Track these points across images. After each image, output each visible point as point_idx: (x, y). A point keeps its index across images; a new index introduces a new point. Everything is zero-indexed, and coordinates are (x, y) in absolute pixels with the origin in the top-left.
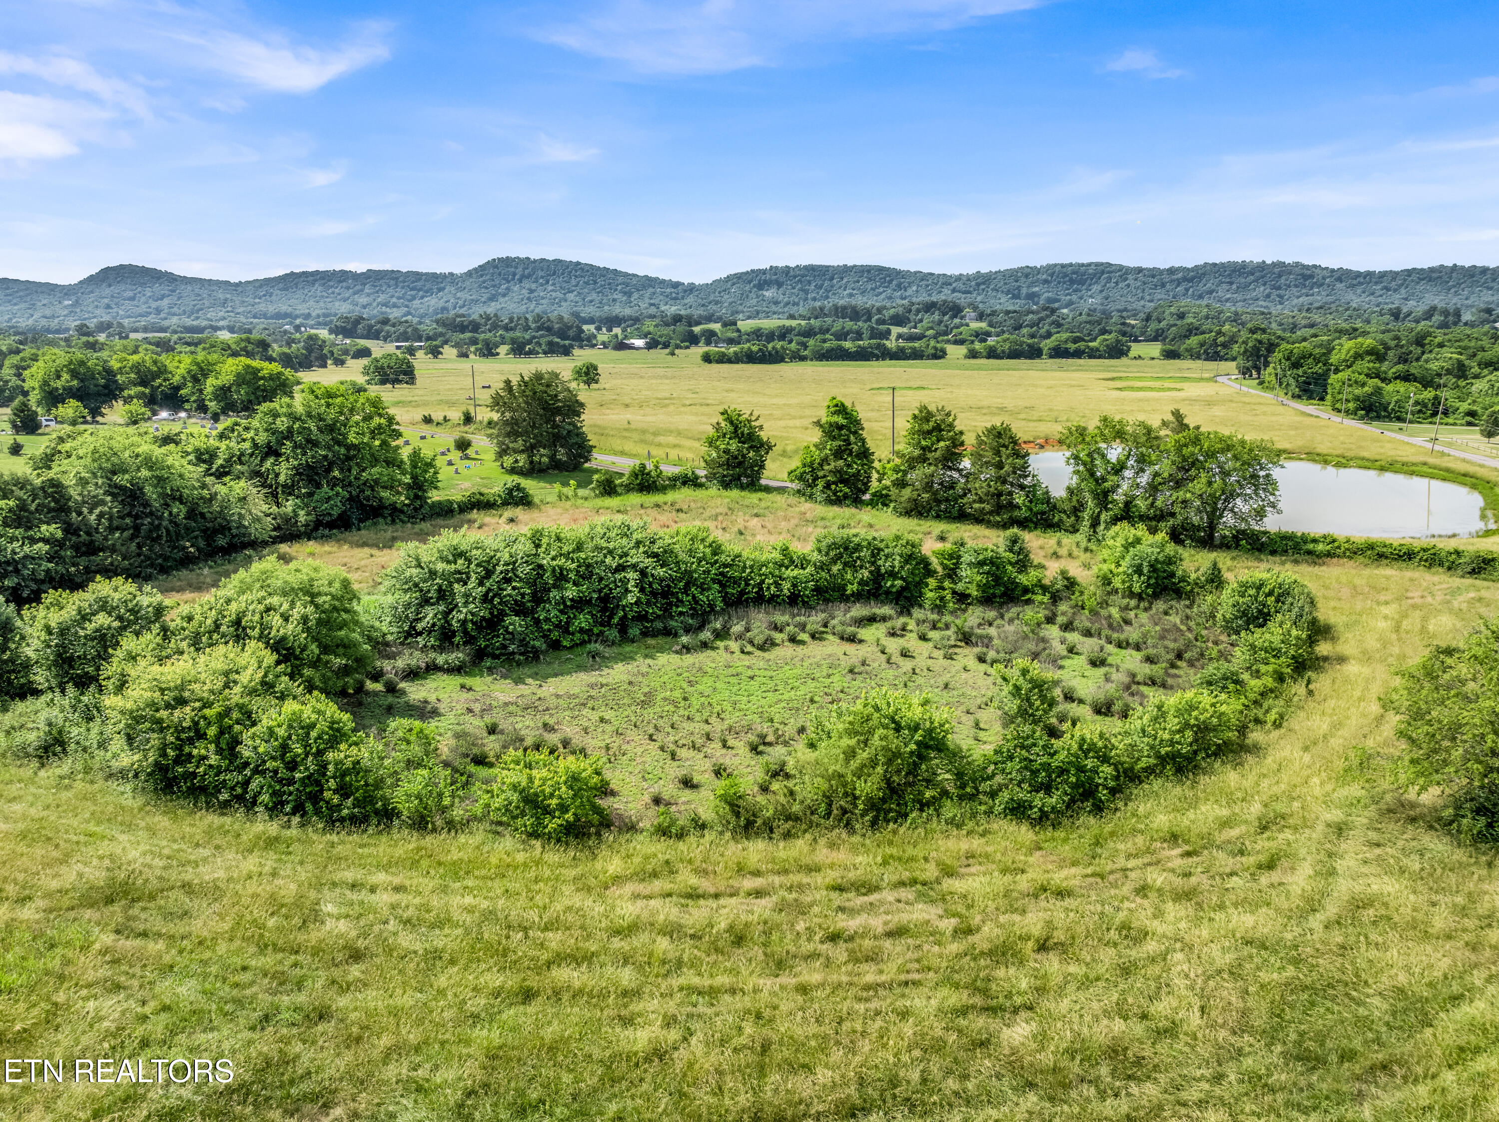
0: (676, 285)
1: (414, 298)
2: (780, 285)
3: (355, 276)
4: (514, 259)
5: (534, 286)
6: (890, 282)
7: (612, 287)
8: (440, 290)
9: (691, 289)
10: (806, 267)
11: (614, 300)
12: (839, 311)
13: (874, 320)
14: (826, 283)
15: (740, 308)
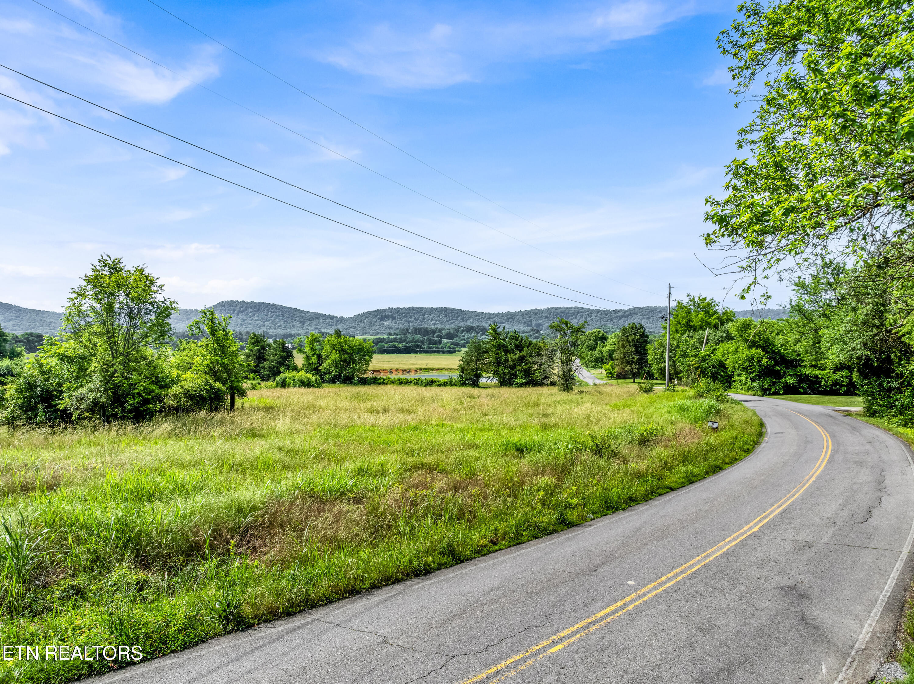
0: (332, 318)
2: (393, 318)
4: (234, 302)
5: (245, 317)
6: (458, 317)
7: (293, 319)
9: (341, 320)
10: (409, 308)
11: (293, 326)
12: (417, 331)
13: (435, 336)
14: (421, 317)
15: (368, 331)
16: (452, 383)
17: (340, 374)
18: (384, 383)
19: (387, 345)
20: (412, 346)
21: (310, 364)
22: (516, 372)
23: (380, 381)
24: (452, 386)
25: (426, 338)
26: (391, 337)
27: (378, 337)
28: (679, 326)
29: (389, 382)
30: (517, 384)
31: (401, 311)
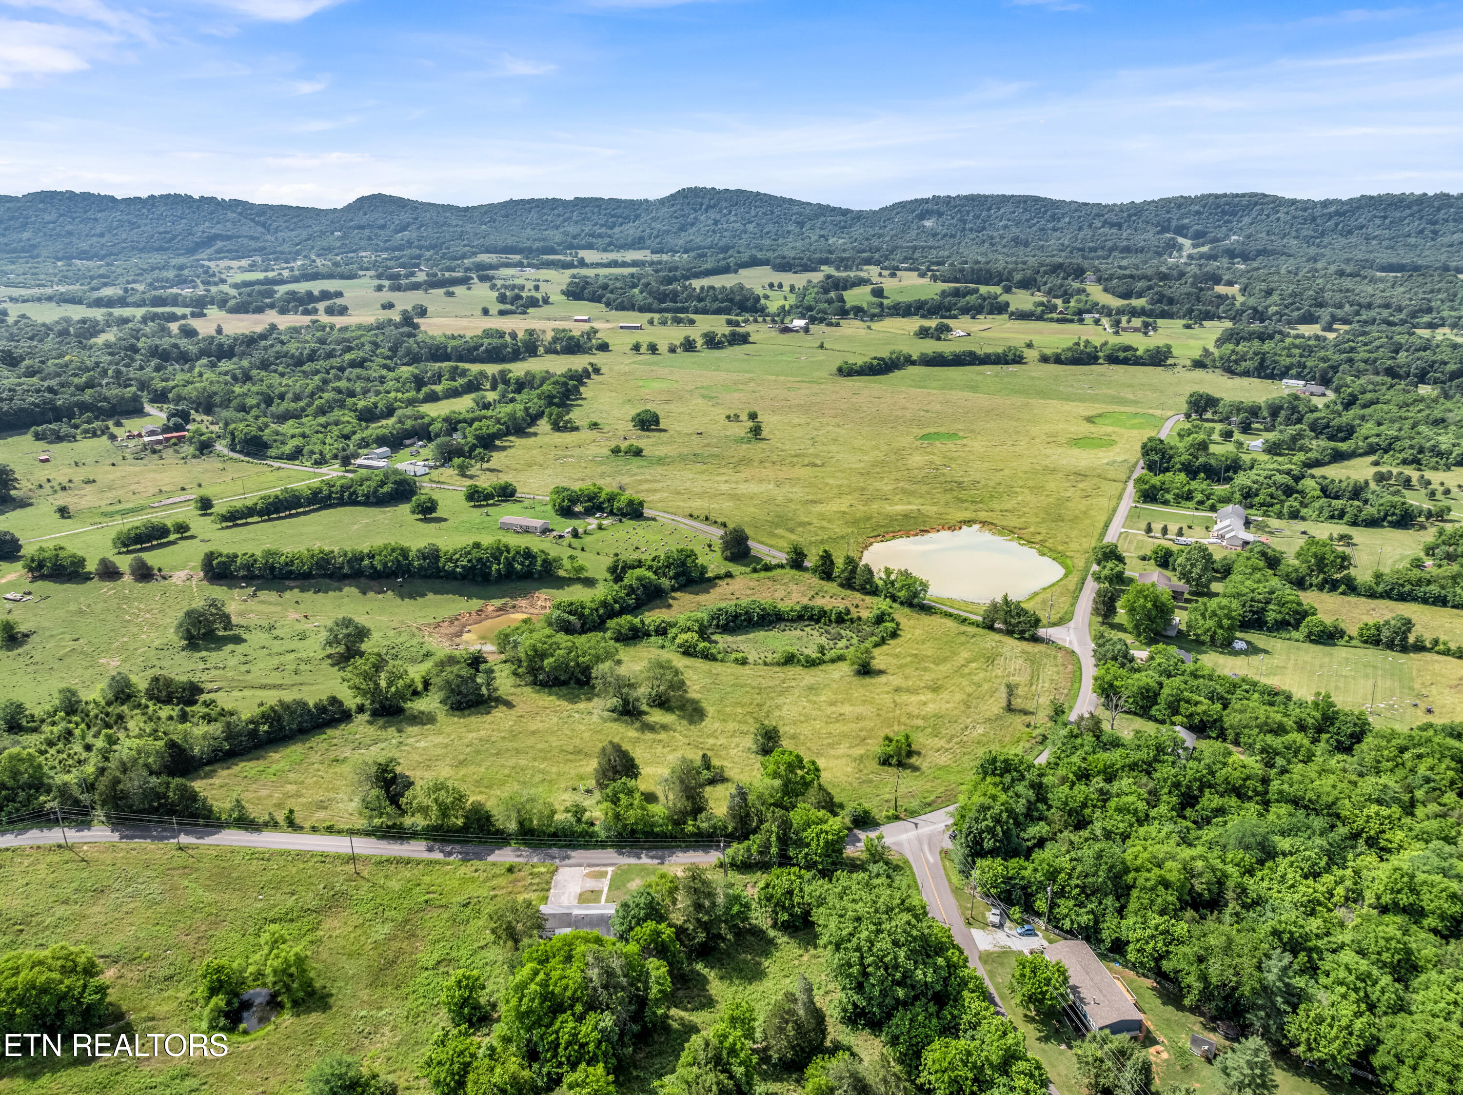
0: (846, 212)
1: (614, 226)
2: (940, 214)
3: (565, 204)
4: (701, 189)
6: (1045, 212)
7: (787, 218)
8: (637, 218)
14: (984, 213)
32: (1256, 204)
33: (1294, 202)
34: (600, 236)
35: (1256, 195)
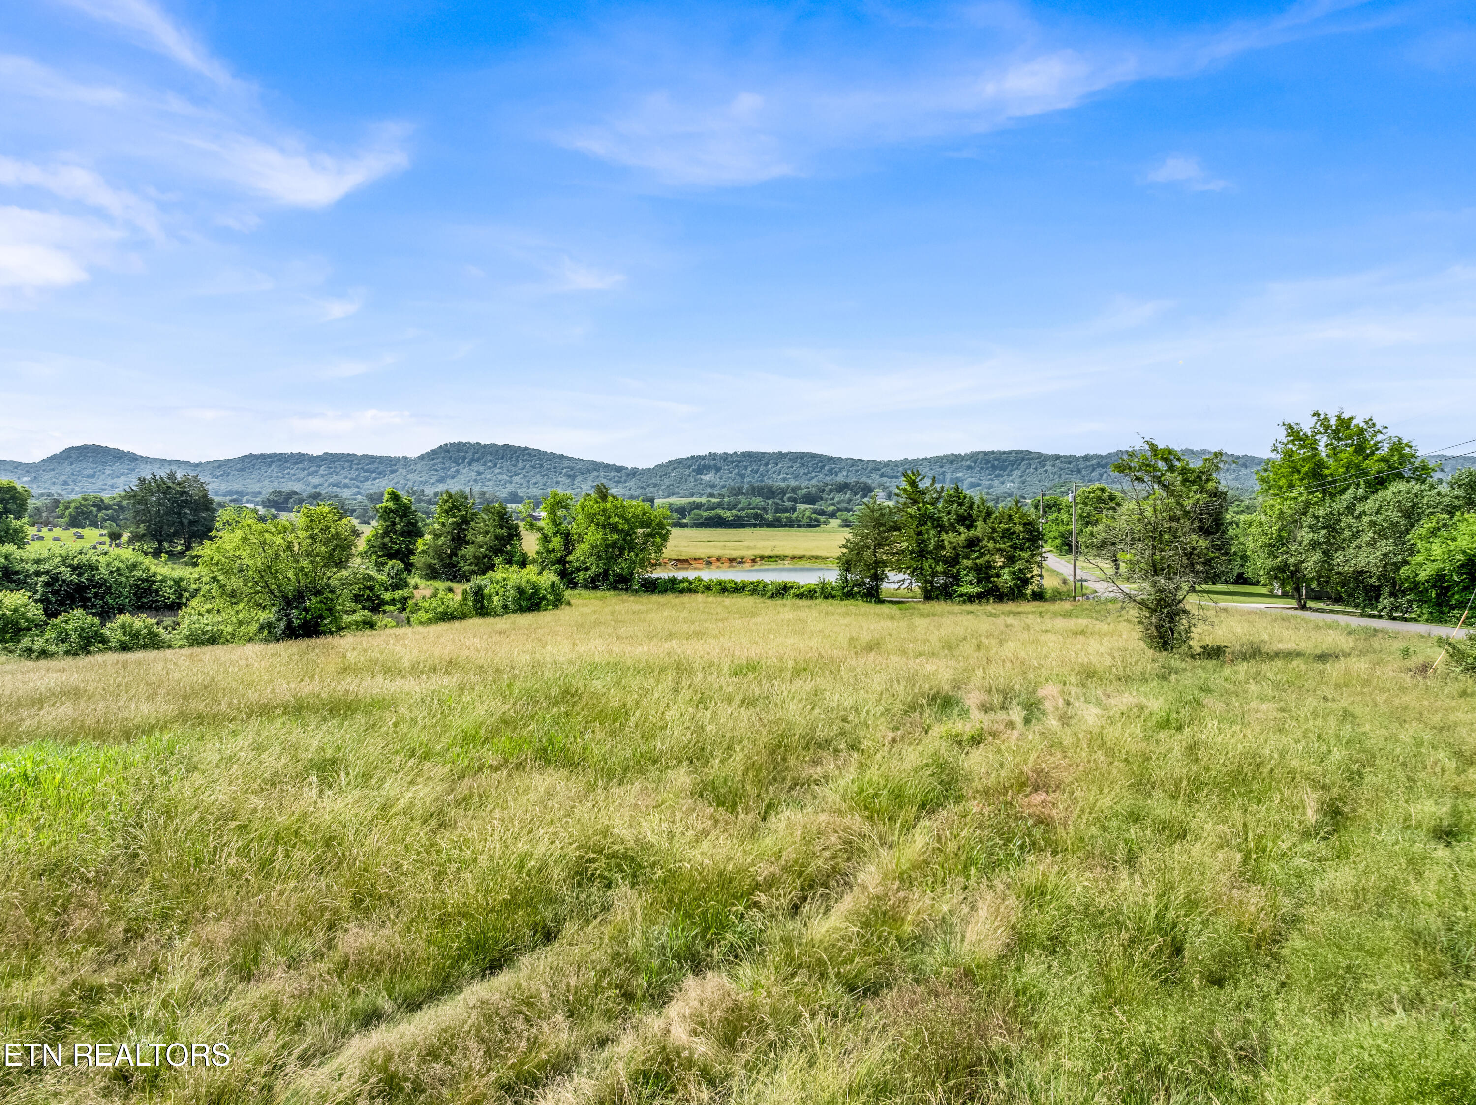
0: (620, 469)
1: (367, 479)
2: (718, 470)
3: (312, 459)
4: (465, 444)
5: (481, 469)
6: (823, 467)
7: (557, 471)
8: (392, 472)
9: (634, 473)
10: (743, 454)
11: (557, 482)
12: (756, 491)
13: (785, 499)
14: (762, 468)
15: (677, 490)
16: (825, 593)
17: (606, 572)
18: (690, 591)
19: (705, 514)
20: (748, 516)
21: (548, 552)
22: (959, 572)
23: (682, 585)
24: (826, 598)
25: (770, 502)
26: (713, 500)
27: (691, 500)
28: (1296, 476)
29: (701, 588)
30: (962, 595)
31: (730, 459)
32: (1023, 459)
33: (1057, 457)
34: (346, 486)
35: (1022, 452)
